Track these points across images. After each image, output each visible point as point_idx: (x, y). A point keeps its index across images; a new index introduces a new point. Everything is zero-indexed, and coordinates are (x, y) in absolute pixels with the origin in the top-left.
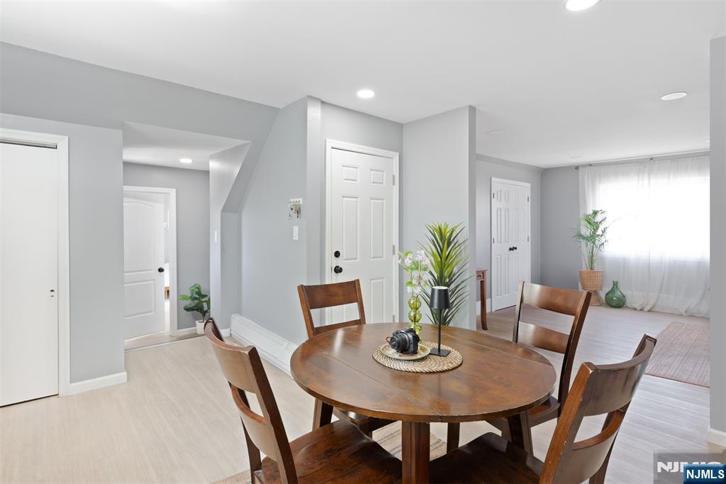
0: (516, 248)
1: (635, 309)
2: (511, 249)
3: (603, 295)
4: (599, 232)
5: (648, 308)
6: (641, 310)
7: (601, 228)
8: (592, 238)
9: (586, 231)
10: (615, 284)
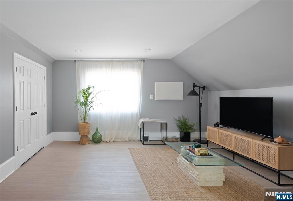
0: (36, 113)
1: (107, 142)
2: (32, 114)
3: (90, 137)
4: (89, 100)
5: (113, 140)
6: (109, 142)
7: (90, 97)
8: (85, 104)
9: (82, 100)
10: (97, 129)
